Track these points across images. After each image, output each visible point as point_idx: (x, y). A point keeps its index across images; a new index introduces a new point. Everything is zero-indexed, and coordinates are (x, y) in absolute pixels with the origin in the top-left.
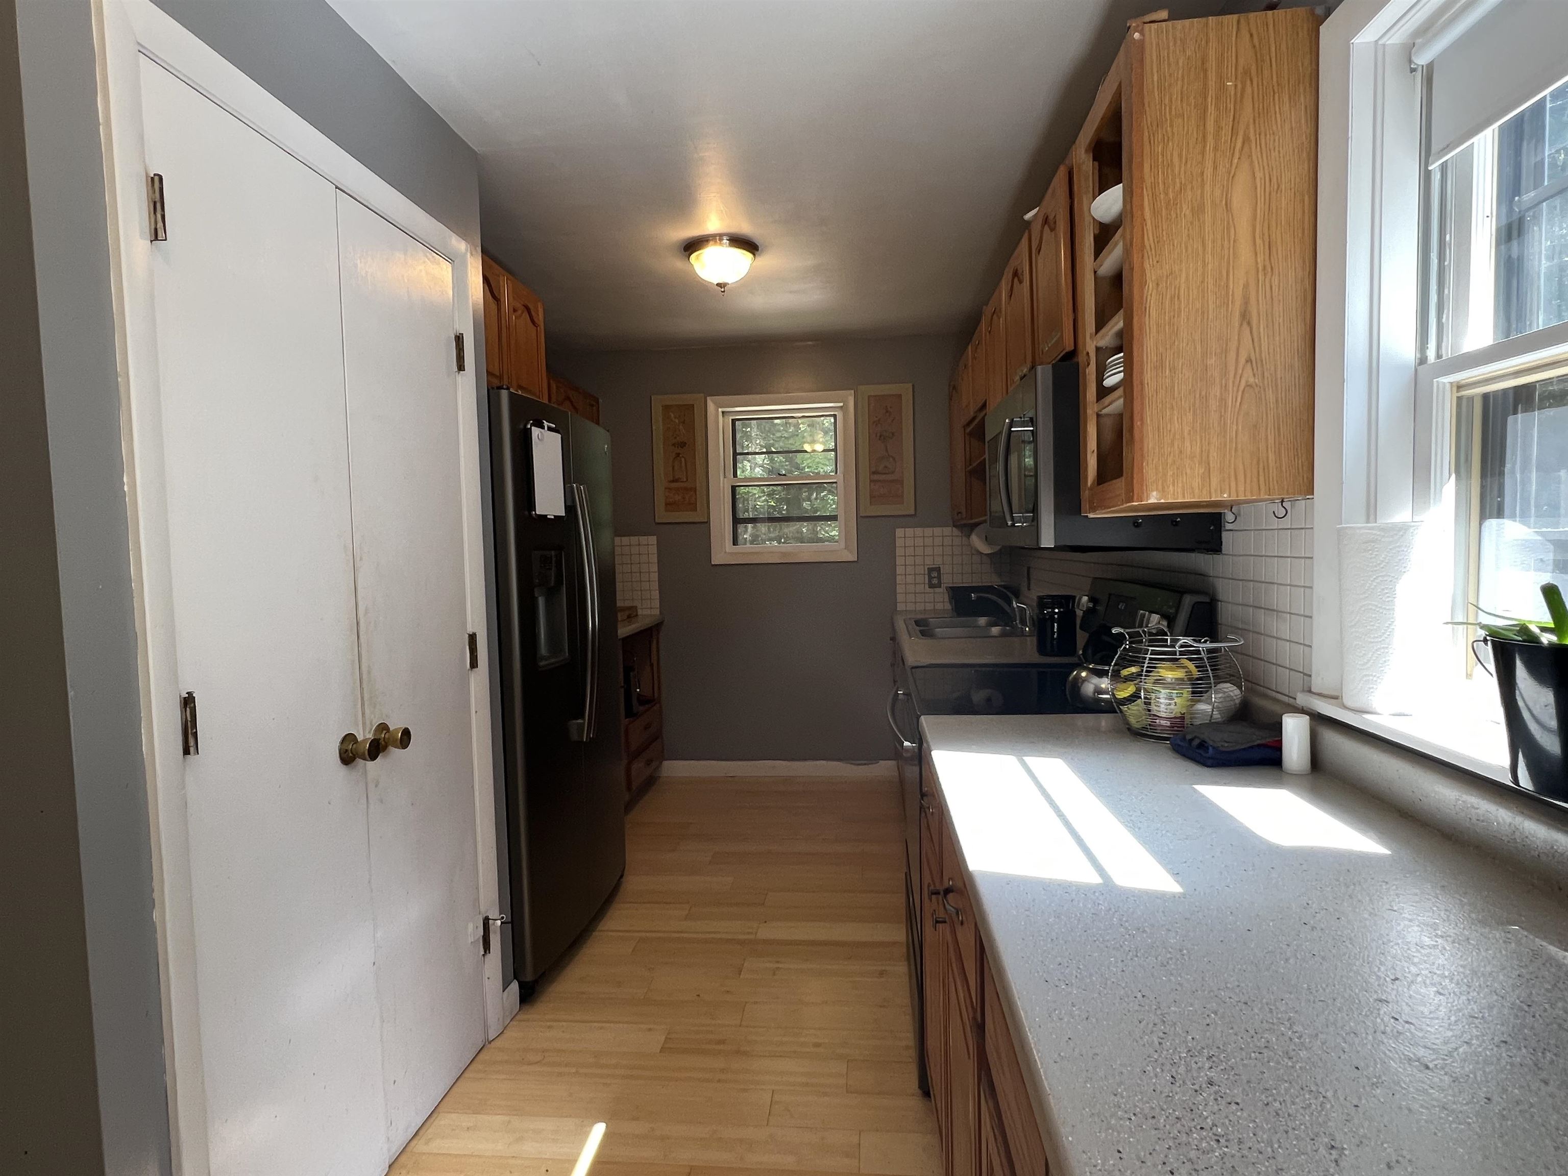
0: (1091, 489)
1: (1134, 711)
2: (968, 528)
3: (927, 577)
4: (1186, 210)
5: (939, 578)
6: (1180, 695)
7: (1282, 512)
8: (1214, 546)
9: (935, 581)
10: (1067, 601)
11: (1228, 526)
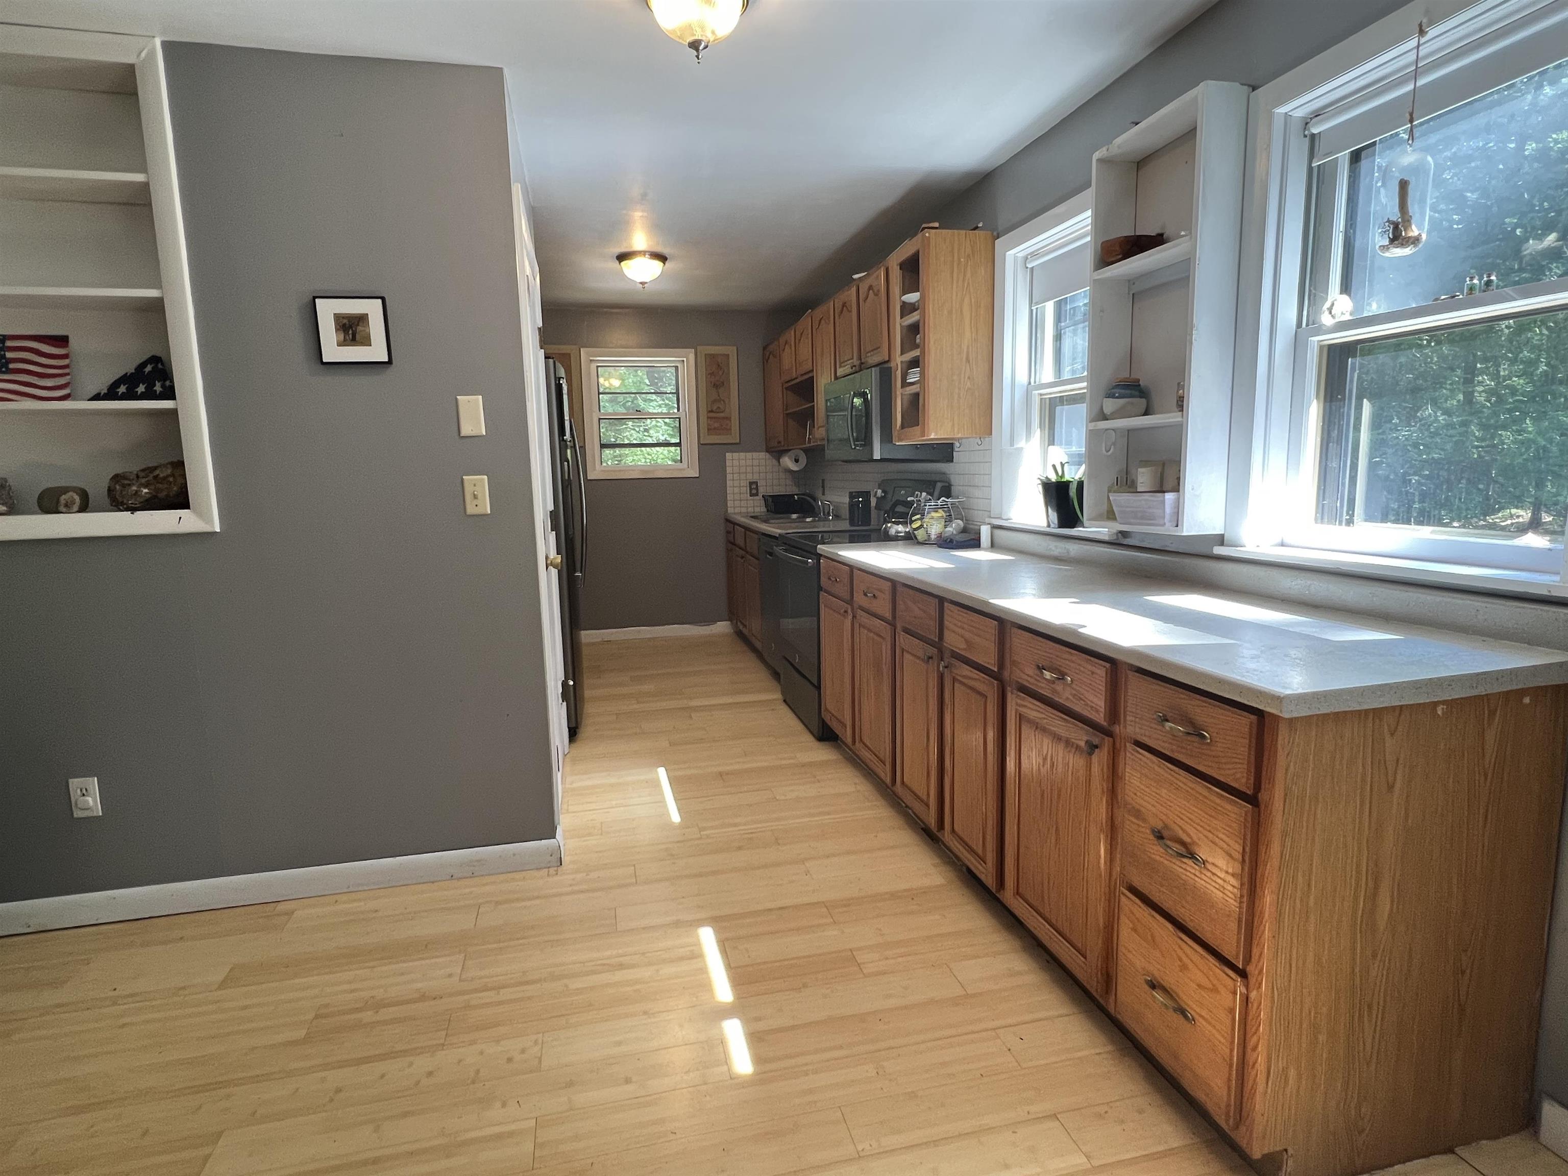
0: (898, 431)
1: (920, 535)
2: (777, 453)
3: (748, 488)
4: (946, 312)
5: (757, 489)
6: (940, 523)
7: (980, 443)
8: (950, 459)
9: (754, 491)
10: (866, 495)
11: (956, 449)
